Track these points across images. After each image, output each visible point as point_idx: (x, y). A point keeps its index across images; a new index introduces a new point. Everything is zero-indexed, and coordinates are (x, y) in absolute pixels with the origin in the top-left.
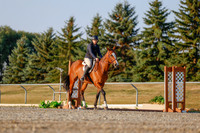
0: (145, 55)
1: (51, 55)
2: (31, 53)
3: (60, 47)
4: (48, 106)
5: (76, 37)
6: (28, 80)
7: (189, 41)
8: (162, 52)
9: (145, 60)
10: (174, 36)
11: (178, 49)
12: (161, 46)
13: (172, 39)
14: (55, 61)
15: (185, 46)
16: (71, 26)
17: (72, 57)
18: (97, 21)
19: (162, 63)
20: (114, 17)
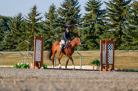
0: (86, 32)
1: (21, 32)
2: (6, 30)
3: (27, 26)
4: (20, 67)
5: (38, 20)
6: (4, 49)
7: (116, 23)
8: (97, 30)
9: (86, 36)
10: (105, 19)
11: (108, 28)
12: (96, 26)
13: (104, 21)
14: (23, 36)
15: (113, 26)
16: (34, 12)
17: (35, 33)
18: (52, 9)
19: (97, 37)
20: (64, 6)
